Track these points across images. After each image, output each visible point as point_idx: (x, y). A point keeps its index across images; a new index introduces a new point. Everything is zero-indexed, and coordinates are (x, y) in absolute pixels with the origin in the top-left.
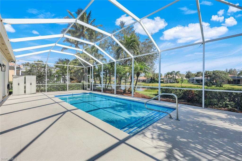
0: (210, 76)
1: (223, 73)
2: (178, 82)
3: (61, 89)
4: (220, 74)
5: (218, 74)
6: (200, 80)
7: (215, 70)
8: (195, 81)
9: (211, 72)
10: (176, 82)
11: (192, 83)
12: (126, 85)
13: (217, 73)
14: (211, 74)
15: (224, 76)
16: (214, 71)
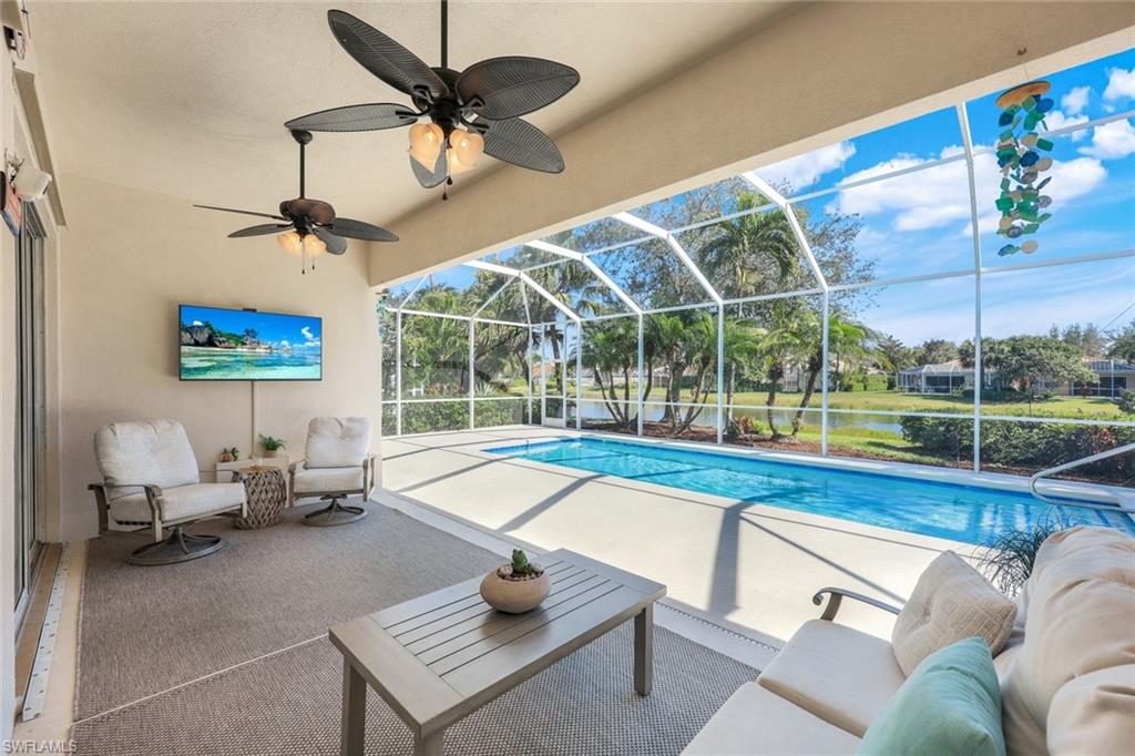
0: (997, 361)
1: (1057, 349)
2: (848, 389)
3: (442, 423)
4: (1043, 351)
5: (1034, 351)
6: (948, 378)
7: (1018, 335)
8: (923, 384)
9: (1000, 343)
10: (841, 386)
11: (911, 390)
12: (728, 403)
13: (1032, 347)
14: (1003, 350)
15: (1063, 359)
16: (1013, 339)
